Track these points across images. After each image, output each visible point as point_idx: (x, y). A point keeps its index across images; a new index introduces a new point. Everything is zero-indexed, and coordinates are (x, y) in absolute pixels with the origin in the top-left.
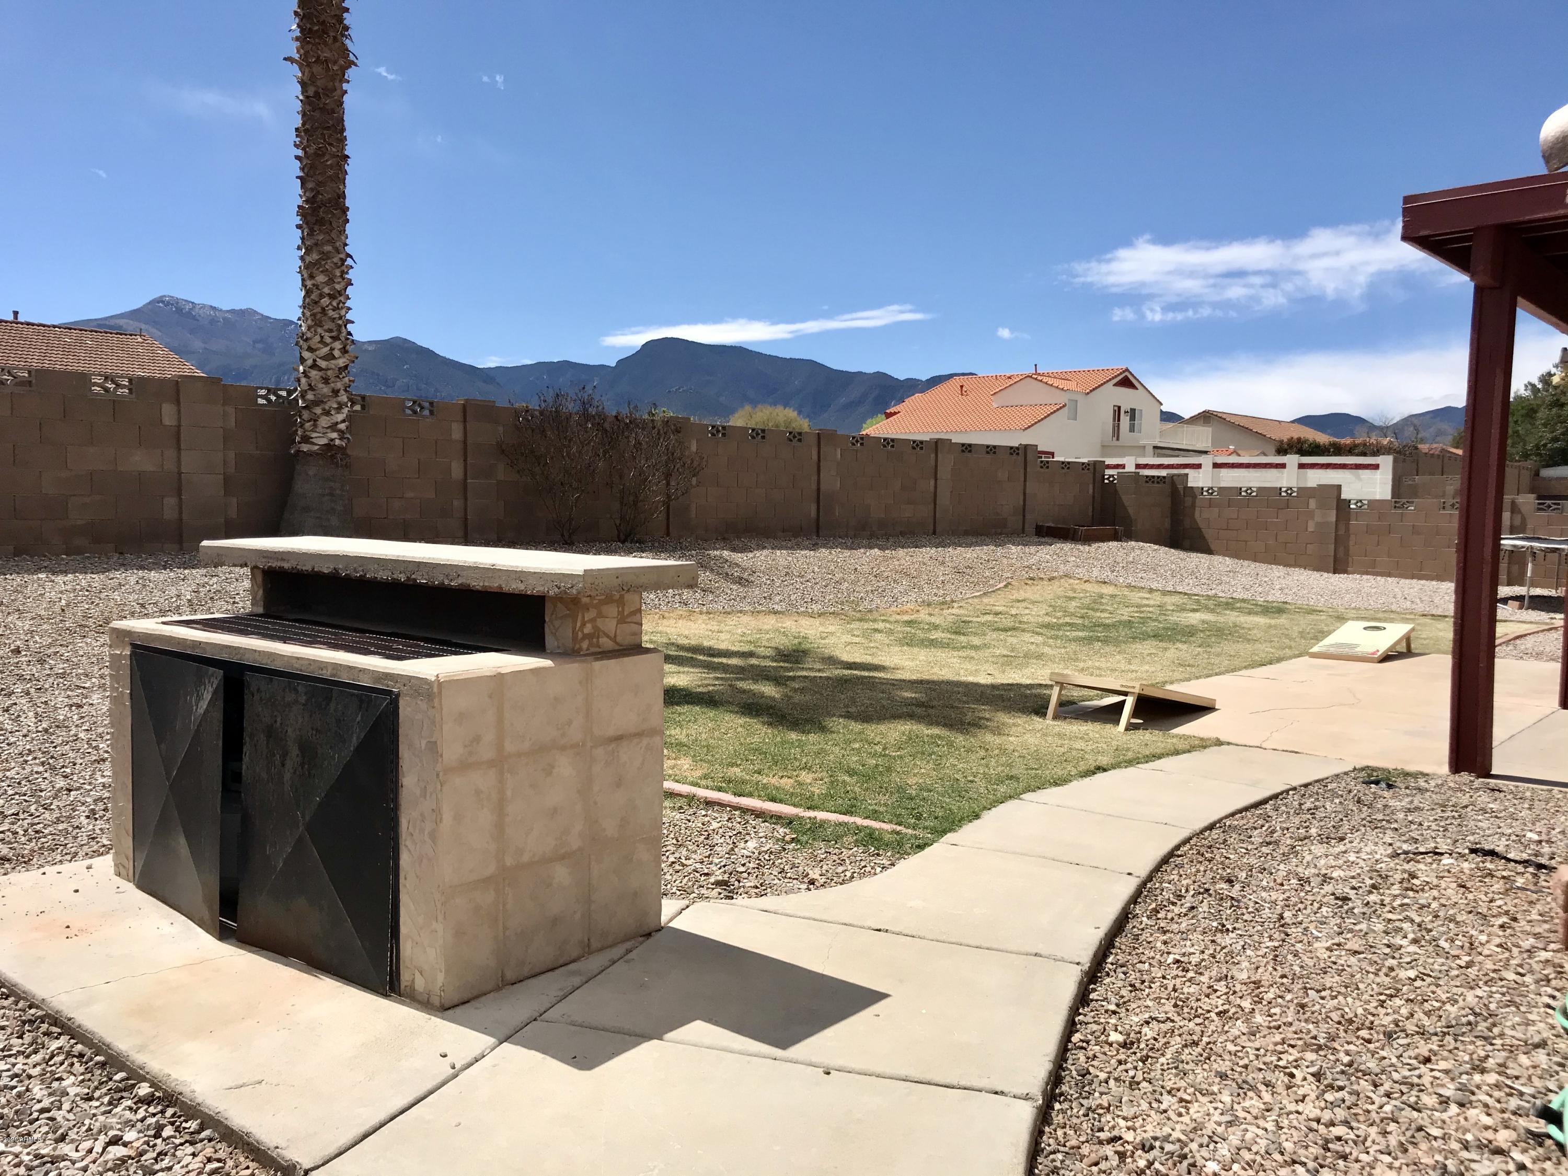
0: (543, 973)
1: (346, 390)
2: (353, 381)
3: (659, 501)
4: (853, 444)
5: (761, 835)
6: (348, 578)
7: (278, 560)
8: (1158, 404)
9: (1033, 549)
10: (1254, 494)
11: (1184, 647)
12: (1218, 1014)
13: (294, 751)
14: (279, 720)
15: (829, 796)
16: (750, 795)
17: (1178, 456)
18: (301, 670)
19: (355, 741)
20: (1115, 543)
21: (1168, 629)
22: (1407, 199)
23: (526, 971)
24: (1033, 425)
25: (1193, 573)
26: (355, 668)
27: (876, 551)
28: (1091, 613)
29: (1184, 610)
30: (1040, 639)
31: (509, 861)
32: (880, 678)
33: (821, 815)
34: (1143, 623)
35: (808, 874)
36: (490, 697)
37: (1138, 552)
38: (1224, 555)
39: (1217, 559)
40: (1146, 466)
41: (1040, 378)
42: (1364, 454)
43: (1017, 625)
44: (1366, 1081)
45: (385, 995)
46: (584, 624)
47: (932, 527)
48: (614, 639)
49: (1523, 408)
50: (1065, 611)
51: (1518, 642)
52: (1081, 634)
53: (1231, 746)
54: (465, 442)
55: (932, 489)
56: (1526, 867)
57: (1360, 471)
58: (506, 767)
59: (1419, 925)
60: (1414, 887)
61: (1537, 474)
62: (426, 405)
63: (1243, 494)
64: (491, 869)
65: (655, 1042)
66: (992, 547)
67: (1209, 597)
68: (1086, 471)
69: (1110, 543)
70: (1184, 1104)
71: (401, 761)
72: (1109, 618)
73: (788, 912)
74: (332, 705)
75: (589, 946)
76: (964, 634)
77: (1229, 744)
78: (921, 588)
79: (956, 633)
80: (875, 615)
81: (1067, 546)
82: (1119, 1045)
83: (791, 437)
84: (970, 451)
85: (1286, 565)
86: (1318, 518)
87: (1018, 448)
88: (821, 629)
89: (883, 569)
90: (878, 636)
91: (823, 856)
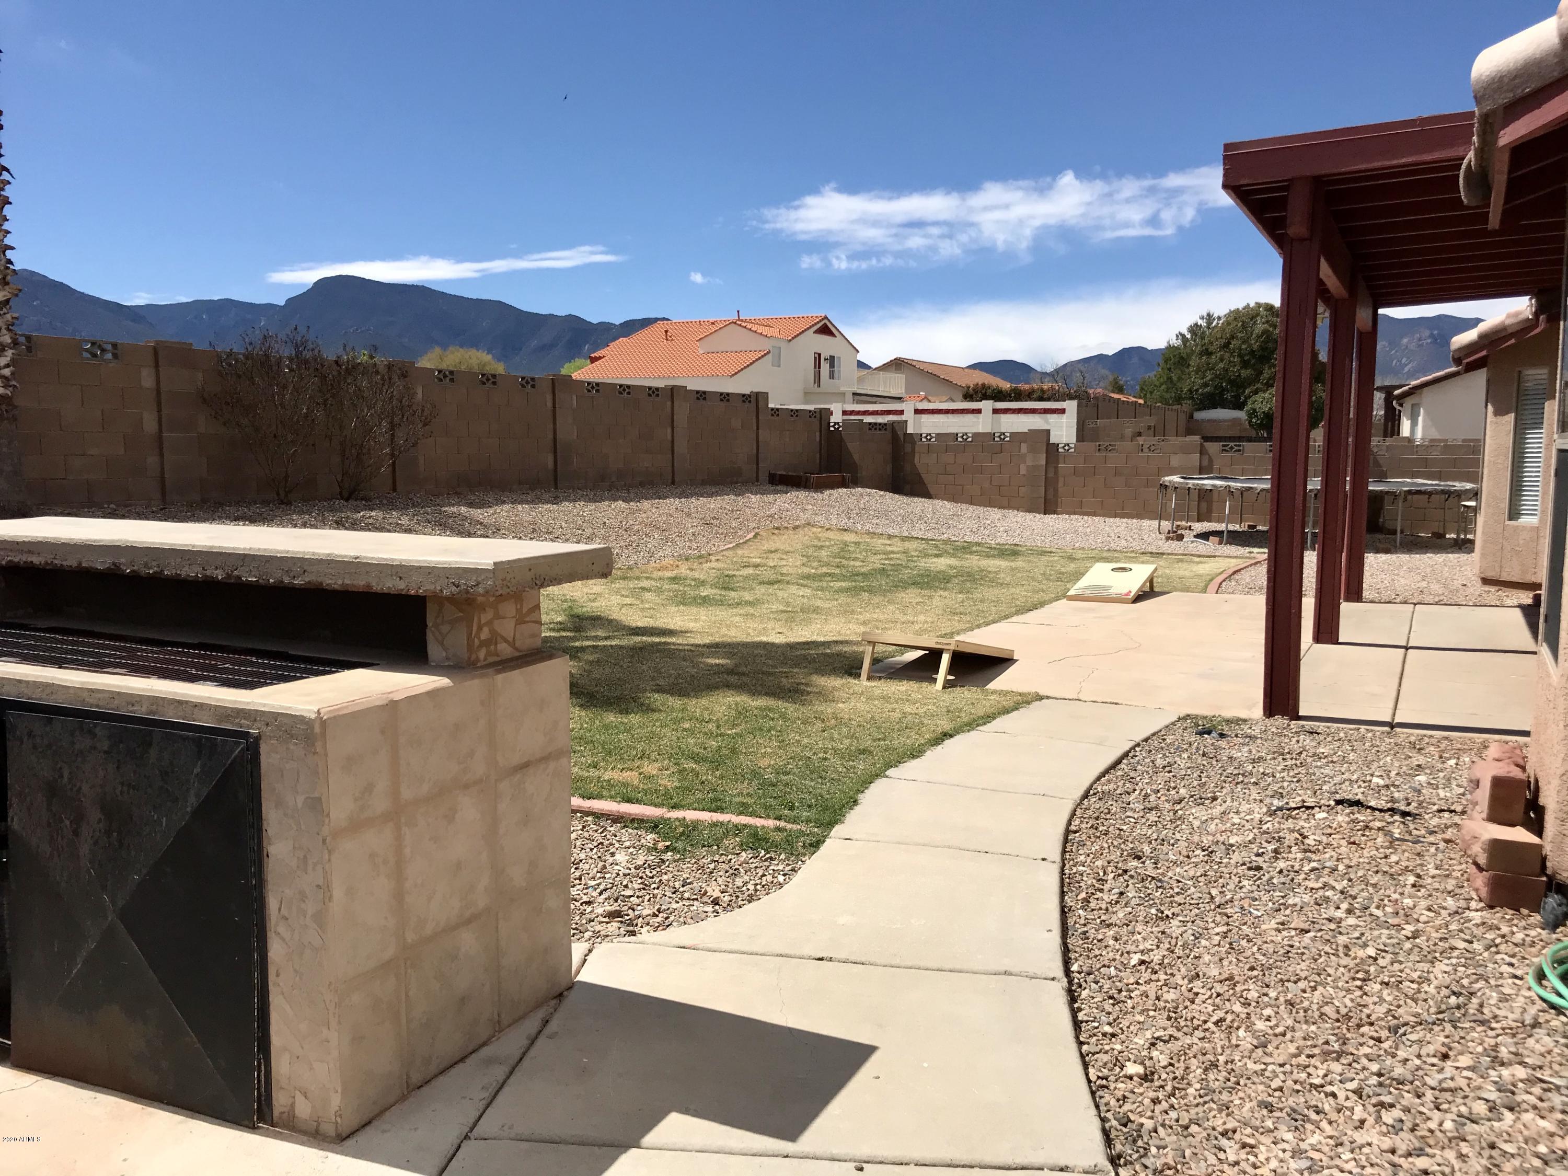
0: (452, 1066)
1: (8, 329)
2: (17, 318)
3: (386, 454)
4: (589, 391)
5: (627, 844)
6: (135, 578)
7: (22, 552)
8: (854, 351)
9: (771, 498)
10: (970, 439)
11: (945, 594)
12: (1216, 1023)
13: (94, 815)
14: (66, 774)
15: (686, 790)
16: (599, 797)
17: (875, 403)
18: (97, 706)
19: (193, 801)
20: (844, 490)
21: (922, 575)
22: (1227, 147)
23: (433, 1069)
24: (739, 371)
25: (920, 518)
26: (187, 702)
27: (620, 503)
28: (844, 562)
29: (927, 556)
30: (808, 592)
31: (410, 937)
32: (674, 644)
33: (691, 815)
34: (897, 571)
35: (706, 892)
36: (383, 732)
37: (867, 498)
38: (943, 499)
39: (938, 503)
40: (852, 413)
41: (743, 324)
42: (1041, 399)
43: (780, 578)
44: (1408, 1092)
45: (252, 1127)
46: (480, 628)
47: (670, 477)
48: (512, 644)
49: (1174, 356)
50: (820, 561)
51: (1236, 577)
52: (844, 584)
53: (1050, 700)
54: (158, 392)
55: (669, 437)
56: (1392, 816)
57: (1049, 416)
58: (403, 820)
59: (1342, 892)
60: (1311, 848)
61: (1191, 417)
62: (109, 347)
63: (960, 439)
64: (390, 953)
65: (633, 1151)
66: (733, 497)
67: (946, 542)
68: (813, 419)
69: (840, 490)
70: (1248, 1149)
71: (265, 823)
72: (863, 566)
73: (710, 946)
74: (153, 753)
75: (499, 1022)
76: (732, 589)
77: (1048, 697)
78: (674, 542)
79: (725, 588)
80: (637, 572)
81: (802, 494)
82: (1140, 1077)
83: (524, 382)
84: (705, 399)
85: (1001, 507)
86: (1029, 462)
87: (750, 396)
88: (585, 590)
89: (632, 522)
90: (648, 595)
91: (712, 866)
